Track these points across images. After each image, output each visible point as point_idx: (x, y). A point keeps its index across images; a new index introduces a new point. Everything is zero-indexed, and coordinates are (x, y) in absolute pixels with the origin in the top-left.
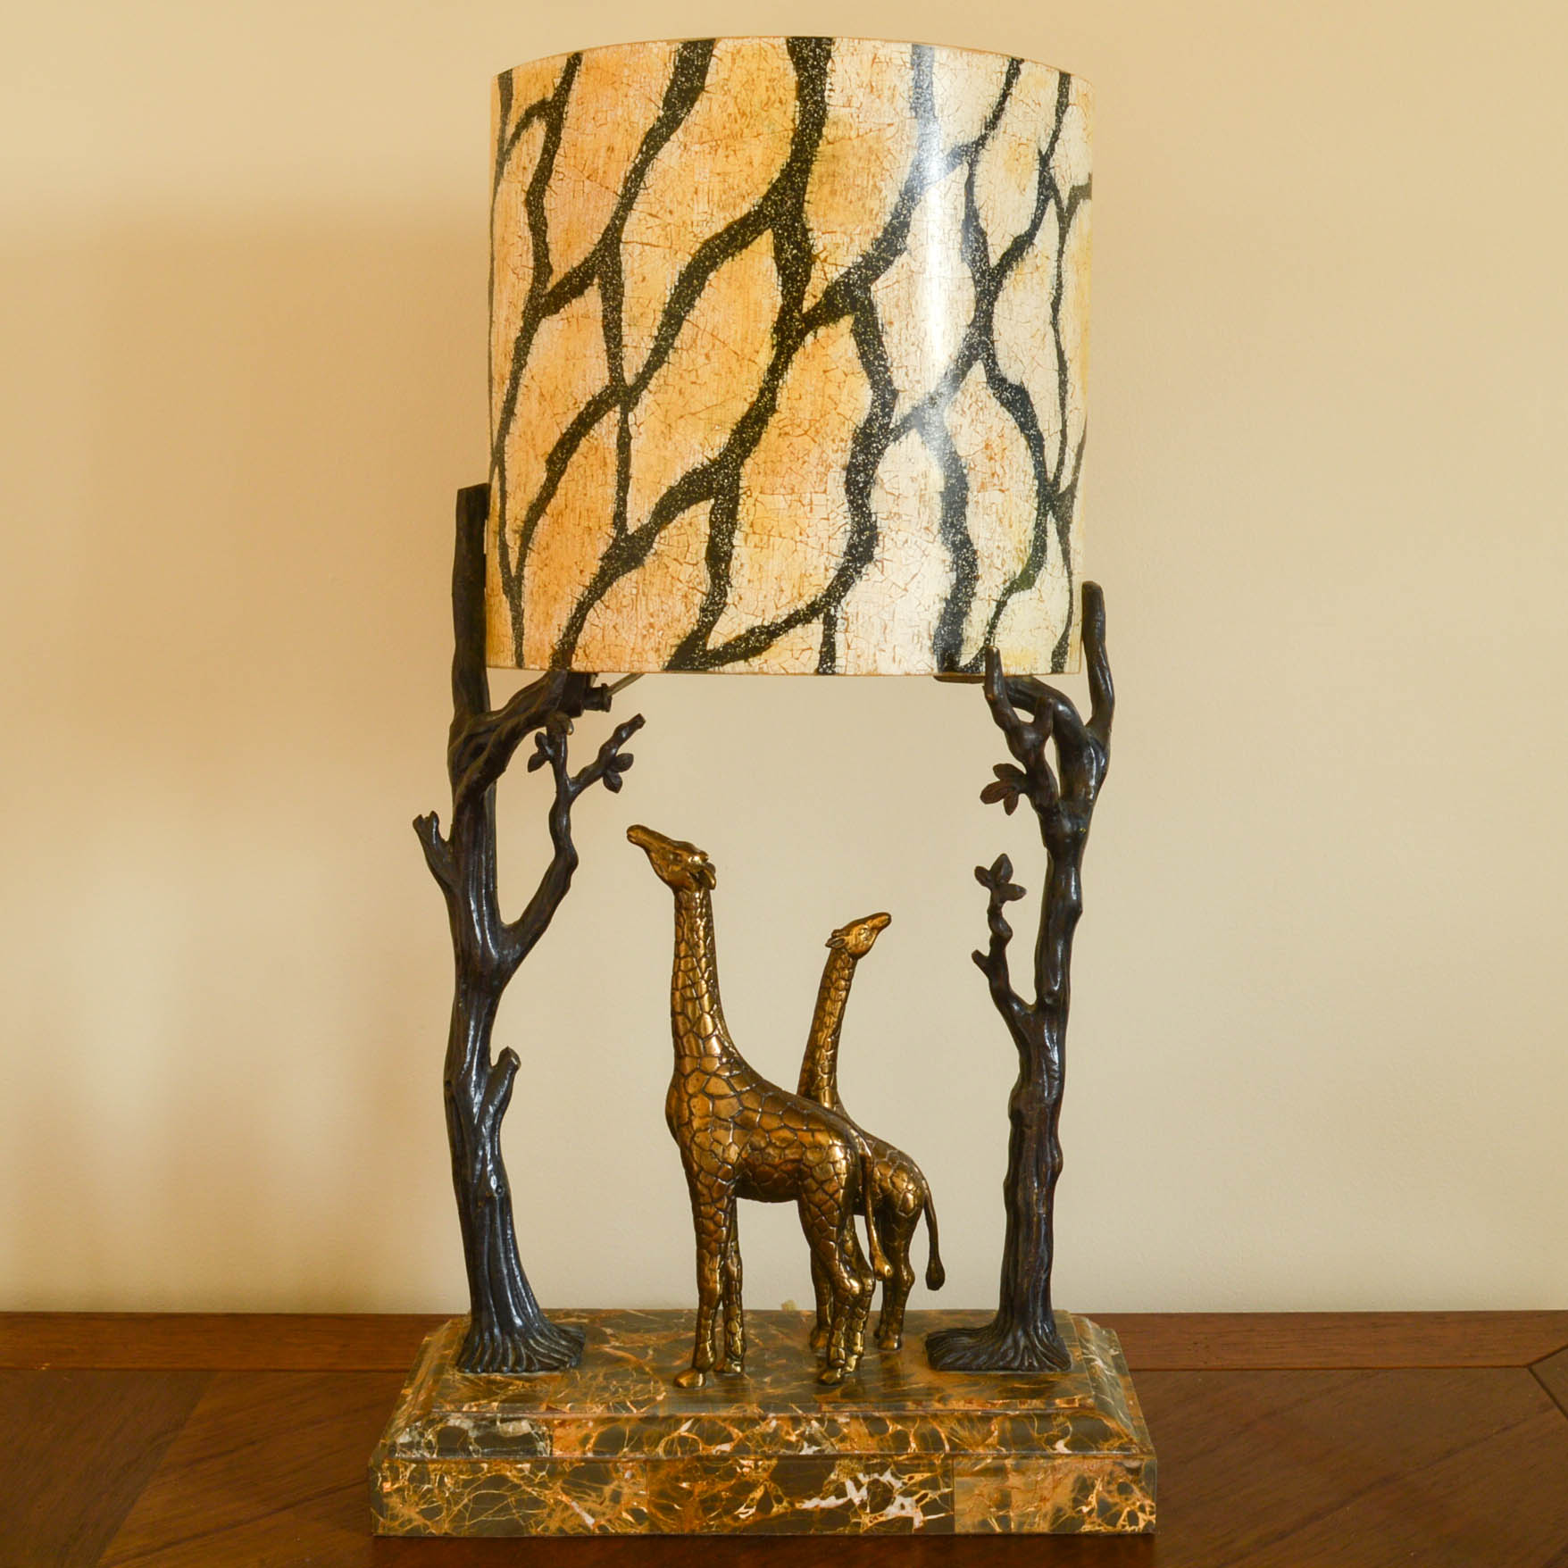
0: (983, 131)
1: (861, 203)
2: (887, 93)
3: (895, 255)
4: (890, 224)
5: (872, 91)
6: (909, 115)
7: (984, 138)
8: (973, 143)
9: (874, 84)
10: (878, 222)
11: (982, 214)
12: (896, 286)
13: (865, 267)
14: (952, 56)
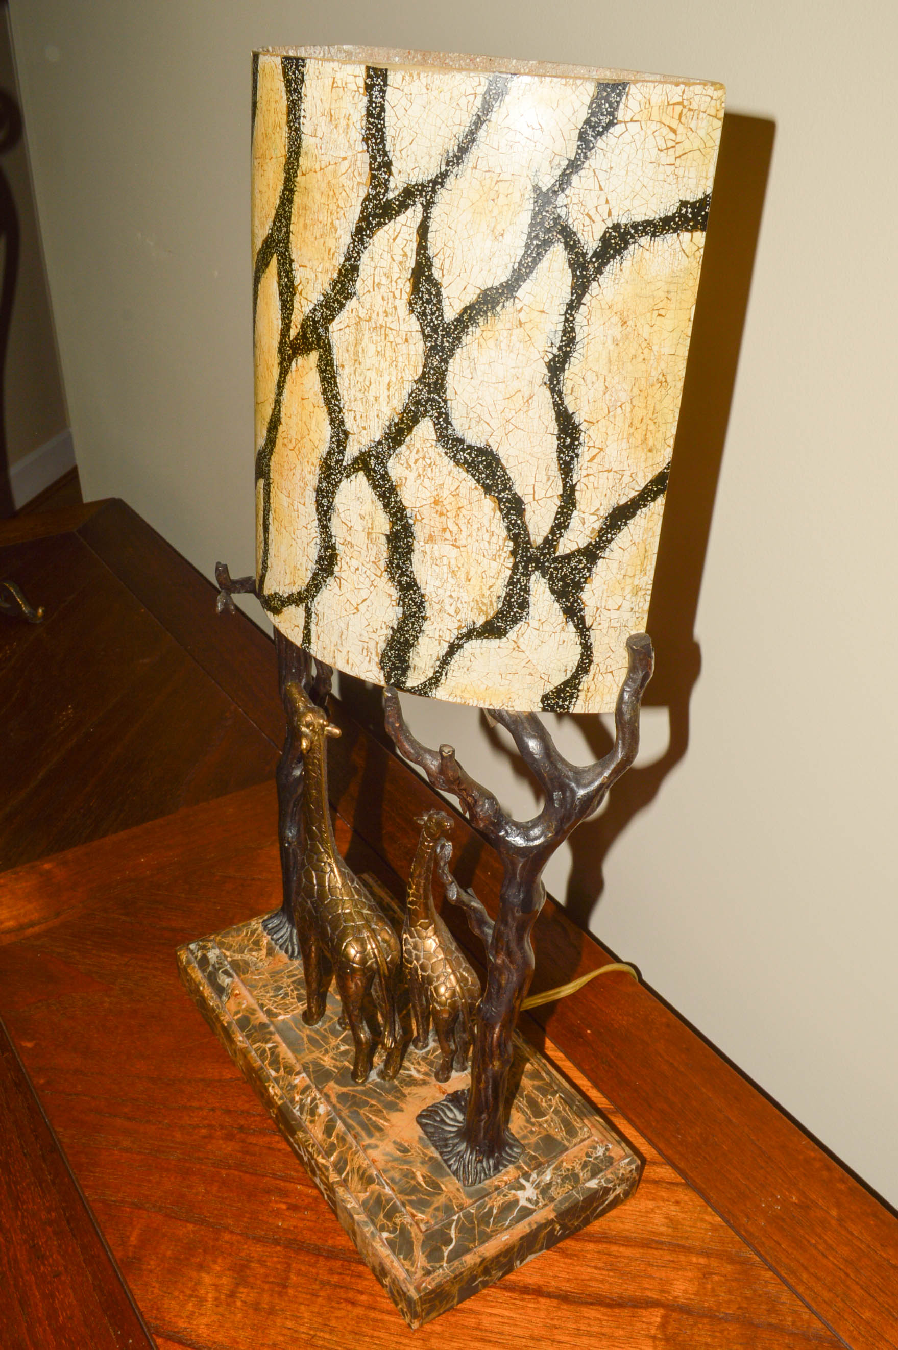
0: (443, 168)
1: (322, 240)
2: (343, 123)
3: (346, 298)
4: (343, 266)
5: (331, 121)
6: (360, 149)
7: (444, 175)
8: (429, 182)
9: (333, 112)
10: (334, 262)
11: (436, 262)
12: (347, 330)
13: (325, 306)
14: (407, 78)
